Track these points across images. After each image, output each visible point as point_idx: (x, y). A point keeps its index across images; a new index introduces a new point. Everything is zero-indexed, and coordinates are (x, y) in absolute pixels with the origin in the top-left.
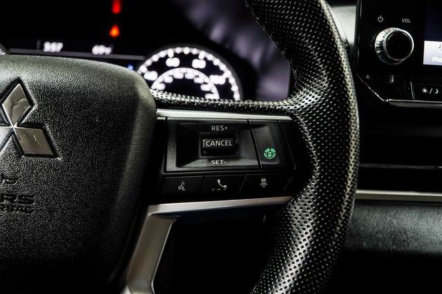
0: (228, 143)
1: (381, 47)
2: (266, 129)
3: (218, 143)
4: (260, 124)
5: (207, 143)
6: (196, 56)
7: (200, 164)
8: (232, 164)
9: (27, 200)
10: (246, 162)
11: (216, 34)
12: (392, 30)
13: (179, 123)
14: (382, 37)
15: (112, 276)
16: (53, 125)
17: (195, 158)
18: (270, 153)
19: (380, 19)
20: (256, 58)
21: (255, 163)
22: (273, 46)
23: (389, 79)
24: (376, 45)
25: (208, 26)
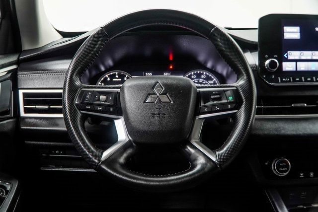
0: (218, 96)
1: (267, 66)
2: (229, 92)
3: (216, 96)
4: (227, 90)
5: (212, 97)
6: (202, 74)
7: (211, 103)
8: (220, 102)
9: (164, 114)
10: (224, 101)
11: (209, 65)
12: (271, 59)
13: (203, 92)
14: (267, 62)
15: (188, 136)
16: (169, 94)
17: (209, 101)
18: (231, 98)
19: (267, 56)
20: (224, 73)
21: (226, 101)
22: (230, 68)
23: (272, 76)
24: (266, 65)
25: (206, 62)
